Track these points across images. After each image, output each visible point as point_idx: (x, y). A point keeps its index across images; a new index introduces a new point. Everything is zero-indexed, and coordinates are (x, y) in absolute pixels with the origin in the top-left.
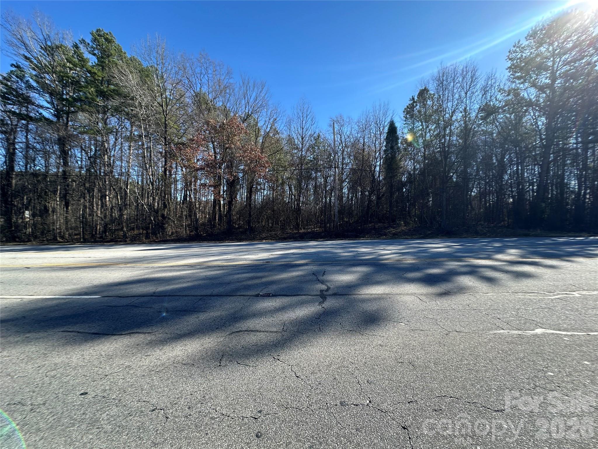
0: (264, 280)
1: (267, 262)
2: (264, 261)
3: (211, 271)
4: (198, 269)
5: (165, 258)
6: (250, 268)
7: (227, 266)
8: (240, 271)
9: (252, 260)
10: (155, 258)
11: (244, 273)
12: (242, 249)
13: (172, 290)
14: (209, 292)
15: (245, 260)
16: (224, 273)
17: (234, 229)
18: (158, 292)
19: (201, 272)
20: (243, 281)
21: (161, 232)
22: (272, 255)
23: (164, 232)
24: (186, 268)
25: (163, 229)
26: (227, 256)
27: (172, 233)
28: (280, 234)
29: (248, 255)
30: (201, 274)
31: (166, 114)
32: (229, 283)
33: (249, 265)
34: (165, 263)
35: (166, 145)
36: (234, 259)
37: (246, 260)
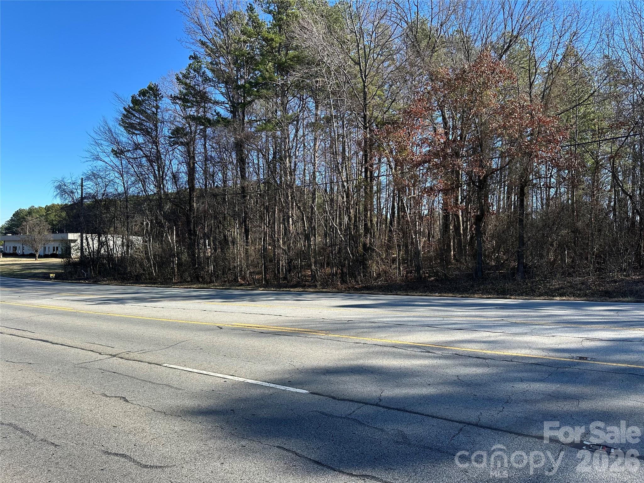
0: (585, 405)
1: (581, 358)
2: (574, 355)
3: (465, 365)
4: (440, 358)
5: (379, 327)
6: (544, 368)
7: (493, 358)
8: (525, 374)
9: (543, 349)
10: (364, 325)
11: (534, 380)
12: (513, 316)
13: (406, 399)
14: (472, 415)
15: (528, 346)
16: (492, 374)
17: (489, 270)
18: (385, 398)
19: (447, 366)
20: (537, 401)
21: (363, 272)
22: (588, 339)
23: (367, 272)
24: (417, 352)
25: (365, 267)
26: (488, 334)
27: (379, 275)
28: (594, 282)
29: (531, 333)
30: (448, 371)
31: (365, 76)
32: (507, 401)
33: (540, 361)
34: (381, 338)
35: (366, 128)
36: (503, 342)
37: (530, 348)
